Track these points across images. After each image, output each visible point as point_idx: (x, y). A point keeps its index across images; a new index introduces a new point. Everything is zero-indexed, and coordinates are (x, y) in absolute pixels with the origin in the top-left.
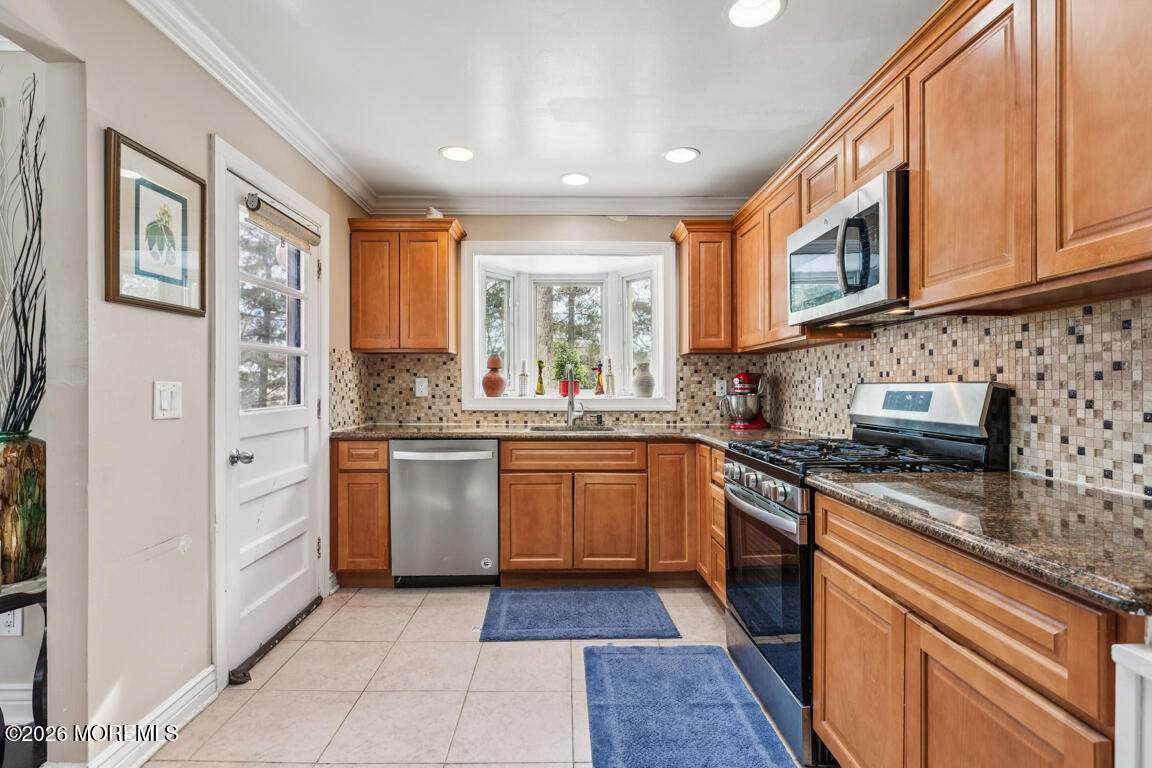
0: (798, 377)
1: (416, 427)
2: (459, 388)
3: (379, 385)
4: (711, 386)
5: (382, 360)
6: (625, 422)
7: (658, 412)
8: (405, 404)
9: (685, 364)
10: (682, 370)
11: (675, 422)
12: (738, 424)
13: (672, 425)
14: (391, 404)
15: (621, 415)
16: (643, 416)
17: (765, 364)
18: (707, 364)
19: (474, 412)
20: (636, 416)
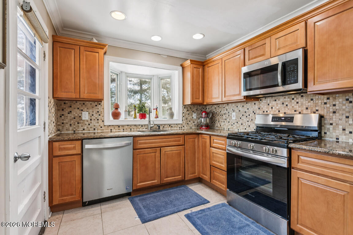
0: (222, 112)
1: (82, 133)
2: (103, 116)
3: (63, 115)
4: (192, 115)
5: (65, 103)
6: (166, 128)
7: (176, 124)
8: (76, 123)
9: (185, 108)
10: (184, 110)
11: (182, 127)
12: (203, 127)
13: (181, 128)
14: (69, 123)
15: (165, 125)
16: (172, 125)
17: (206, 108)
18: (191, 108)
19: (110, 126)
20: (170, 126)
